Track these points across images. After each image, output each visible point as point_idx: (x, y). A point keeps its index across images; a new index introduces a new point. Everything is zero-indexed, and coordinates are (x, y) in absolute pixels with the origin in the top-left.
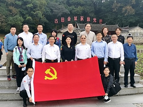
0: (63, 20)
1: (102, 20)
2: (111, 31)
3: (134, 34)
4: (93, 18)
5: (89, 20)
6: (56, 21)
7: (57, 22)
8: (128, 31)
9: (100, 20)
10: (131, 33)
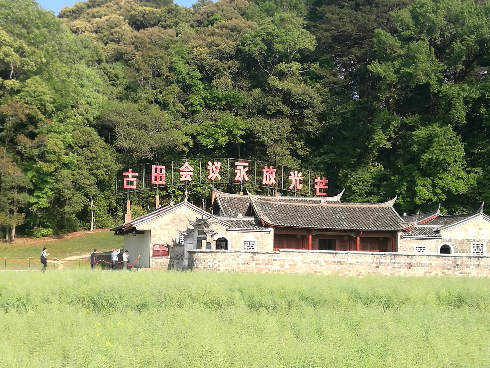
0: (158, 174)
1: (324, 181)
2: (364, 231)
3: (464, 247)
4: (287, 170)
5: (273, 179)
6: (130, 179)
7: (132, 183)
8: (437, 232)
9: (318, 180)
10: (450, 240)
